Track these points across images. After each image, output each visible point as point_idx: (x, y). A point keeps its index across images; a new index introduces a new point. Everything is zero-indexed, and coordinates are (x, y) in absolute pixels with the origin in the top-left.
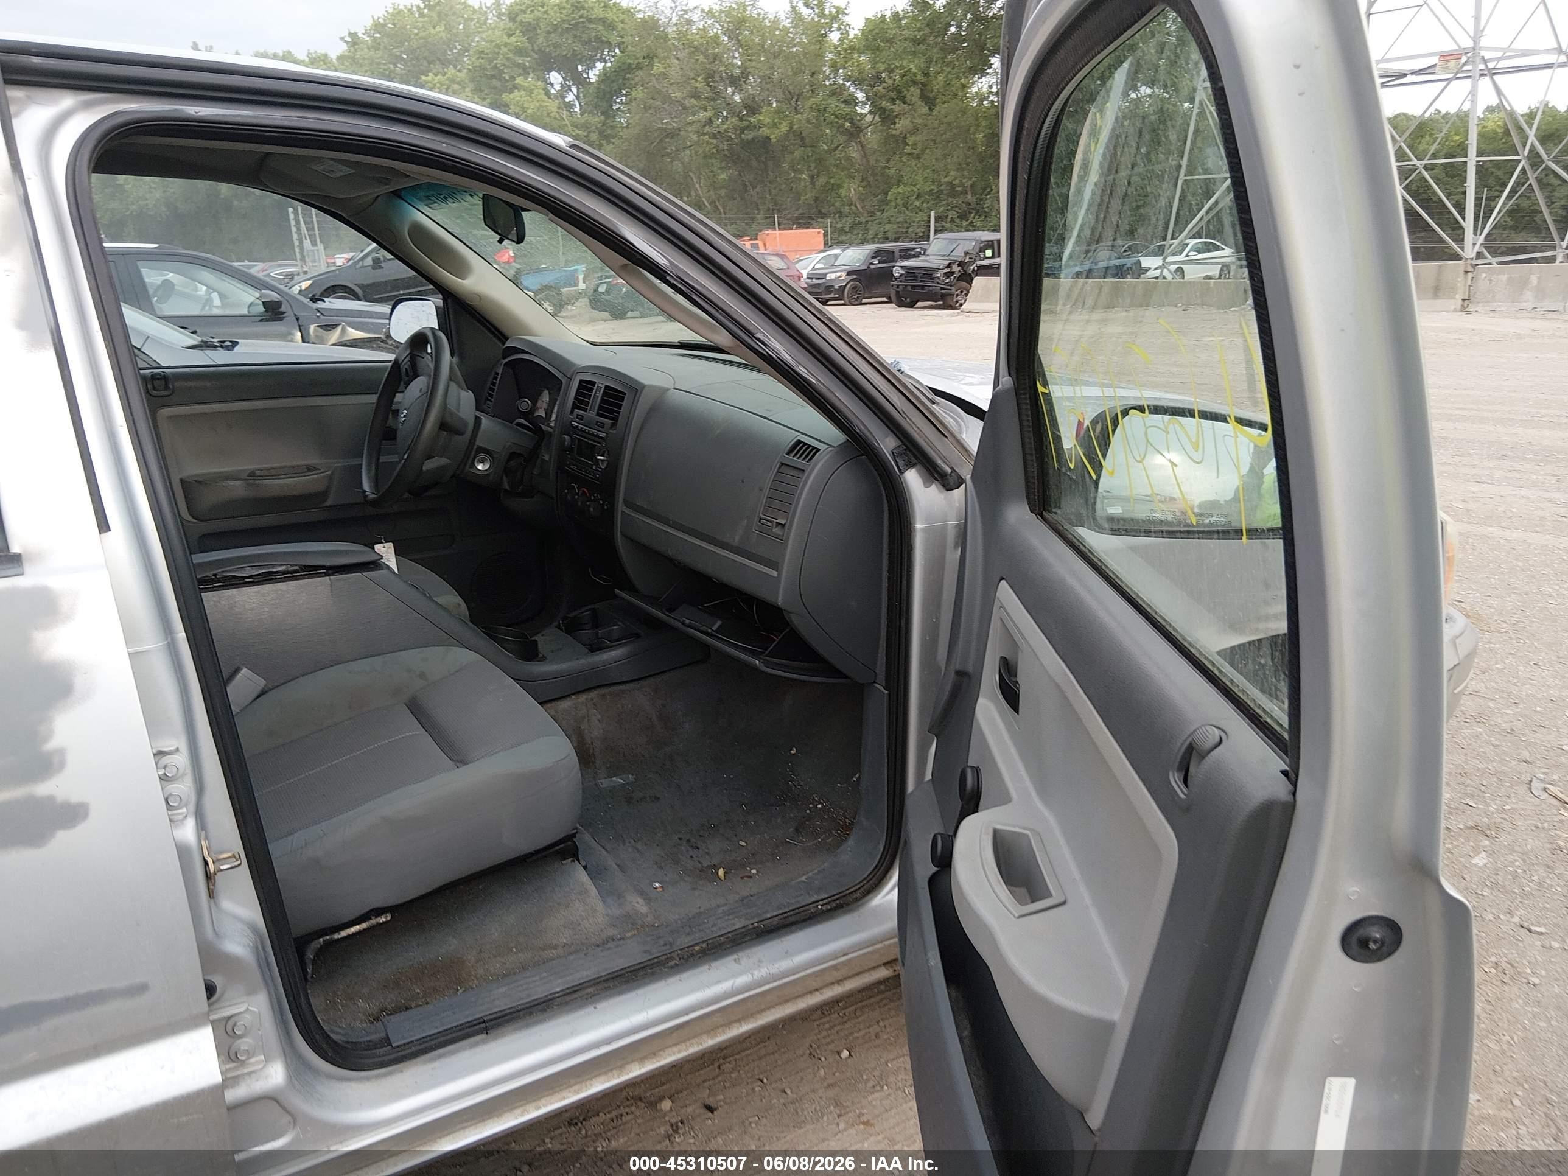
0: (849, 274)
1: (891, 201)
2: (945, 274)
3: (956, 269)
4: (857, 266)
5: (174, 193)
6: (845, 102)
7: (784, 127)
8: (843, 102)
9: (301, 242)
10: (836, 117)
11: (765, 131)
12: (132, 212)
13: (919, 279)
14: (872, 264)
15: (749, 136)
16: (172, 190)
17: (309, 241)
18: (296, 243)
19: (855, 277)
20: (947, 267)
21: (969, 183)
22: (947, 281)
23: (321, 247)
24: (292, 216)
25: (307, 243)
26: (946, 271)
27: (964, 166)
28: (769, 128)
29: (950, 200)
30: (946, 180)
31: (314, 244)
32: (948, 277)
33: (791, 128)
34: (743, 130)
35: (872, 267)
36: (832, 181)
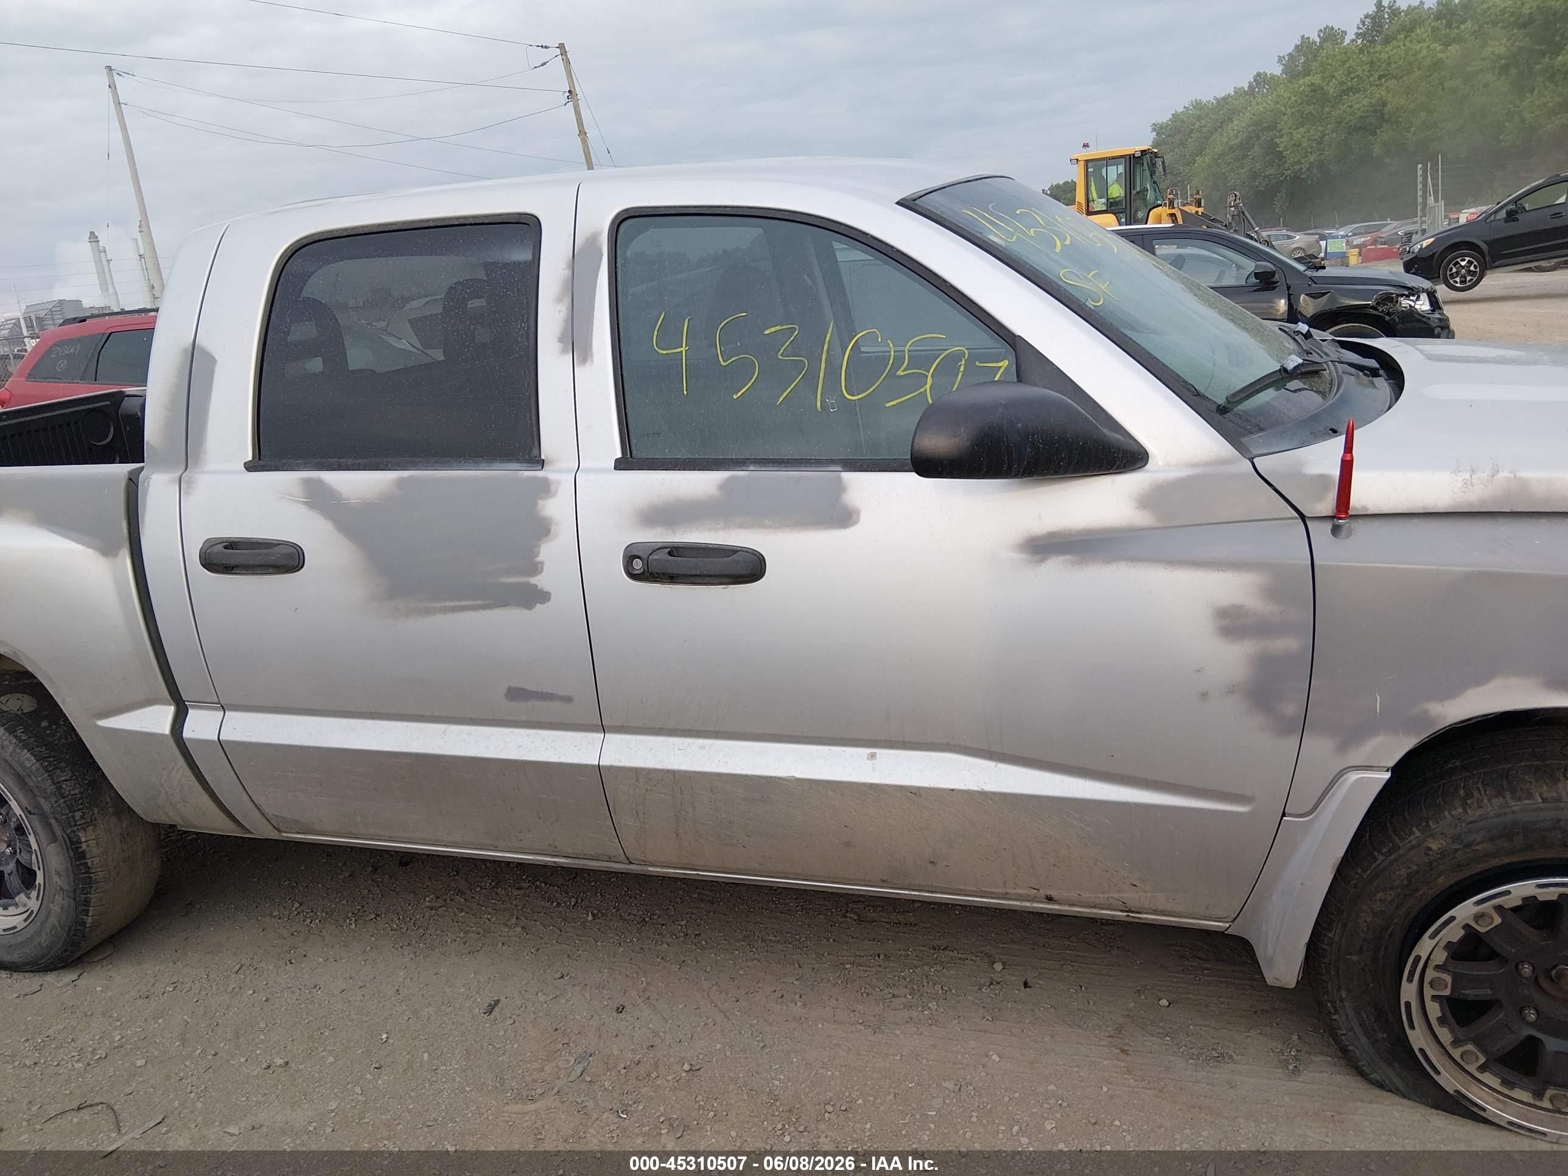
5: (1328, 155)
9: (1425, 198)
12: (1286, 177)
16: (1327, 153)
17: (1432, 197)
18: (1420, 200)
23: (1442, 203)
24: (1420, 173)
25: (1431, 200)
31: (1436, 200)
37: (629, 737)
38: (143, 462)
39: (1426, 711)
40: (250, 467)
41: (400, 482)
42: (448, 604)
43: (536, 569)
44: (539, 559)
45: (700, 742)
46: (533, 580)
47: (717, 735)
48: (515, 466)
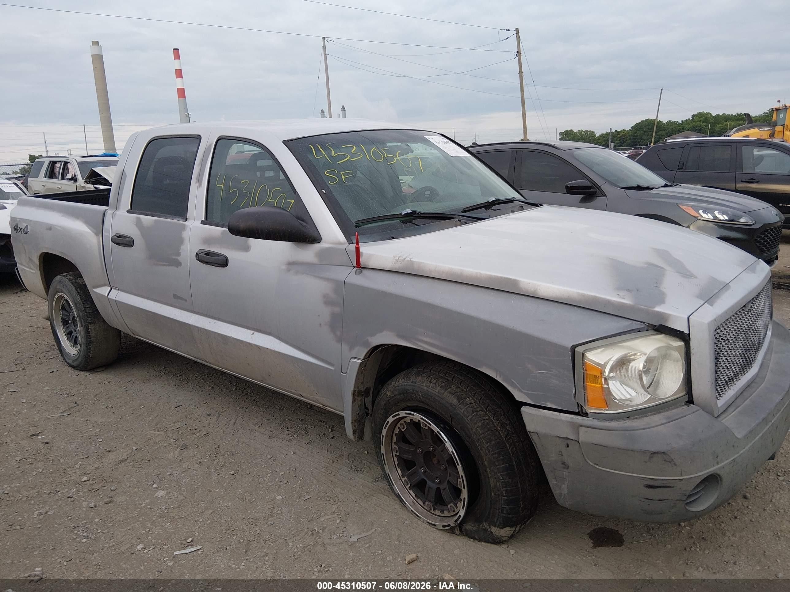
37: (200, 316)
38: (108, 206)
39: (368, 340)
40: (128, 212)
41: (155, 221)
42: (161, 263)
43: (179, 254)
44: (180, 251)
45: (215, 321)
46: (179, 258)
47: (219, 319)
48: (180, 219)
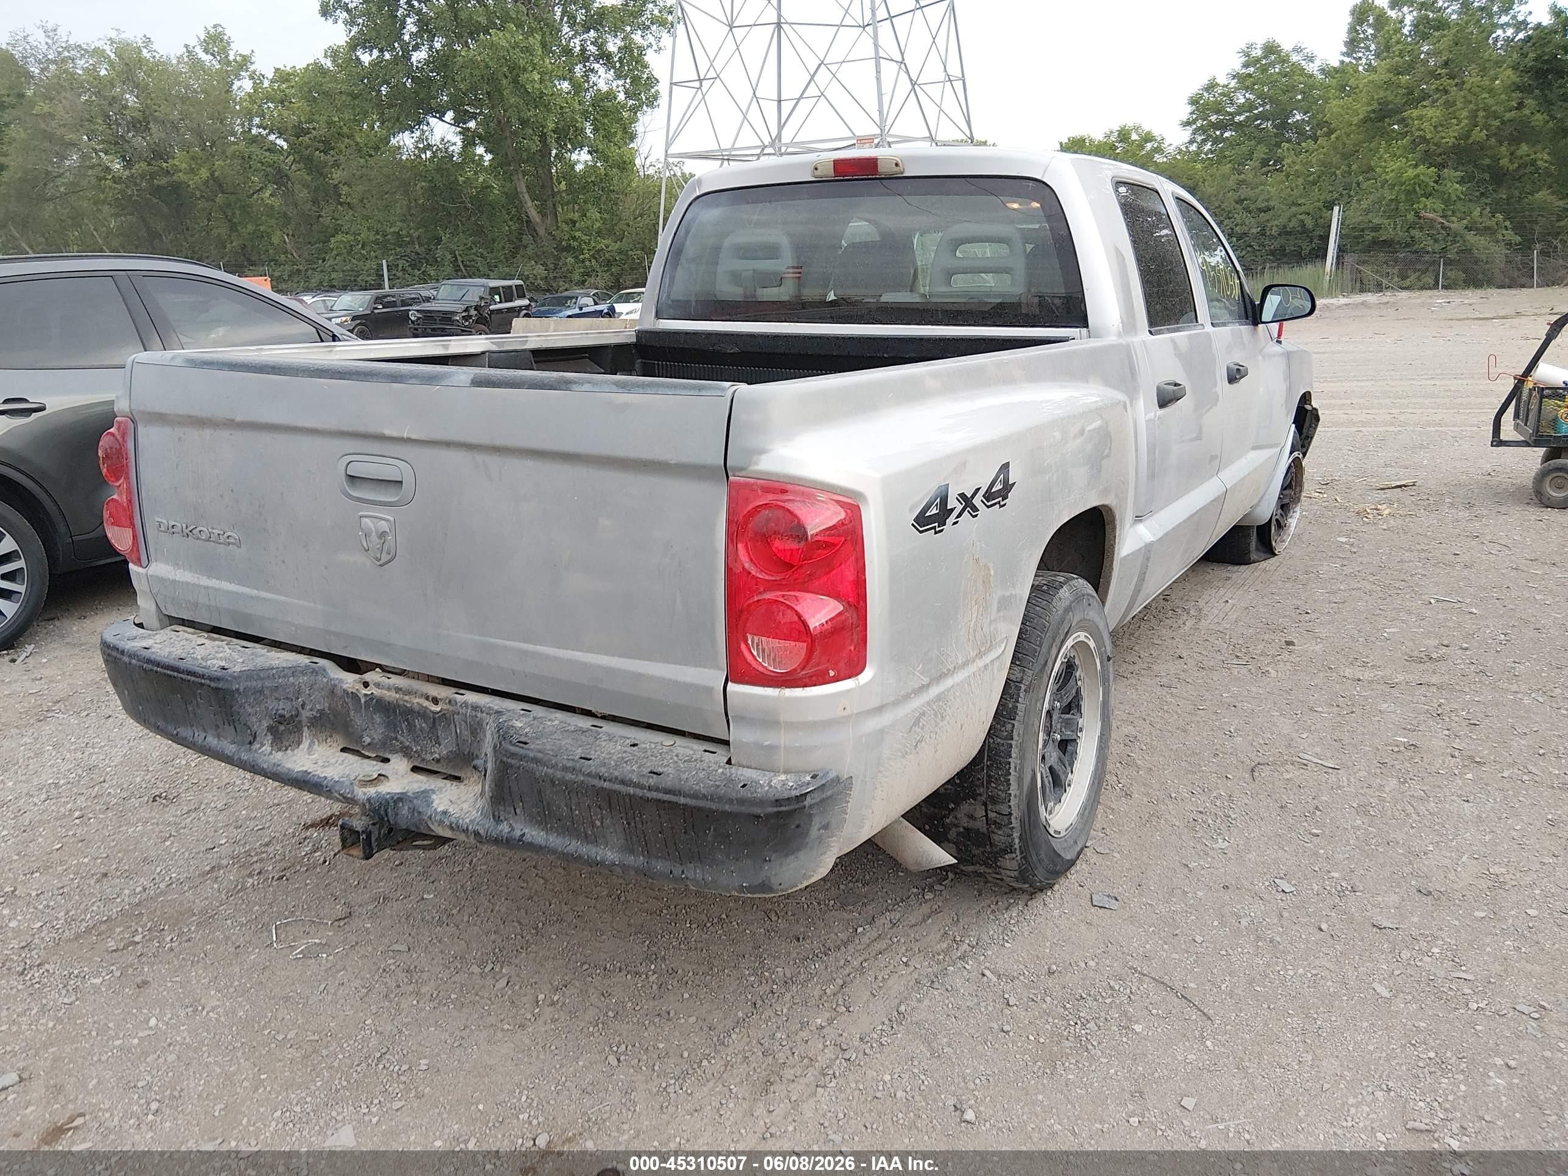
0: (354, 319)
1: (332, 250)
2: (463, 317)
3: (473, 312)
4: (361, 310)
6: (269, 150)
7: (204, 173)
8: (266, 150)
10: (262, 163)
11: (181, 176)
13: (438, 322)
14: (376, 308)
15: (164, 181)
19: (359, 321)
20: (465, 311)
21: (417, 234)
22: (467, 323)
26: (464, 314)
27: (409, 217)
28: (185, 173)
29: (398, 250)
30: (392, 230)
32: (467, 320)
33: (212, 175)
34: (153, 176)
35: (376, 311)
36: (262, 228)
48: (1200, 327)
